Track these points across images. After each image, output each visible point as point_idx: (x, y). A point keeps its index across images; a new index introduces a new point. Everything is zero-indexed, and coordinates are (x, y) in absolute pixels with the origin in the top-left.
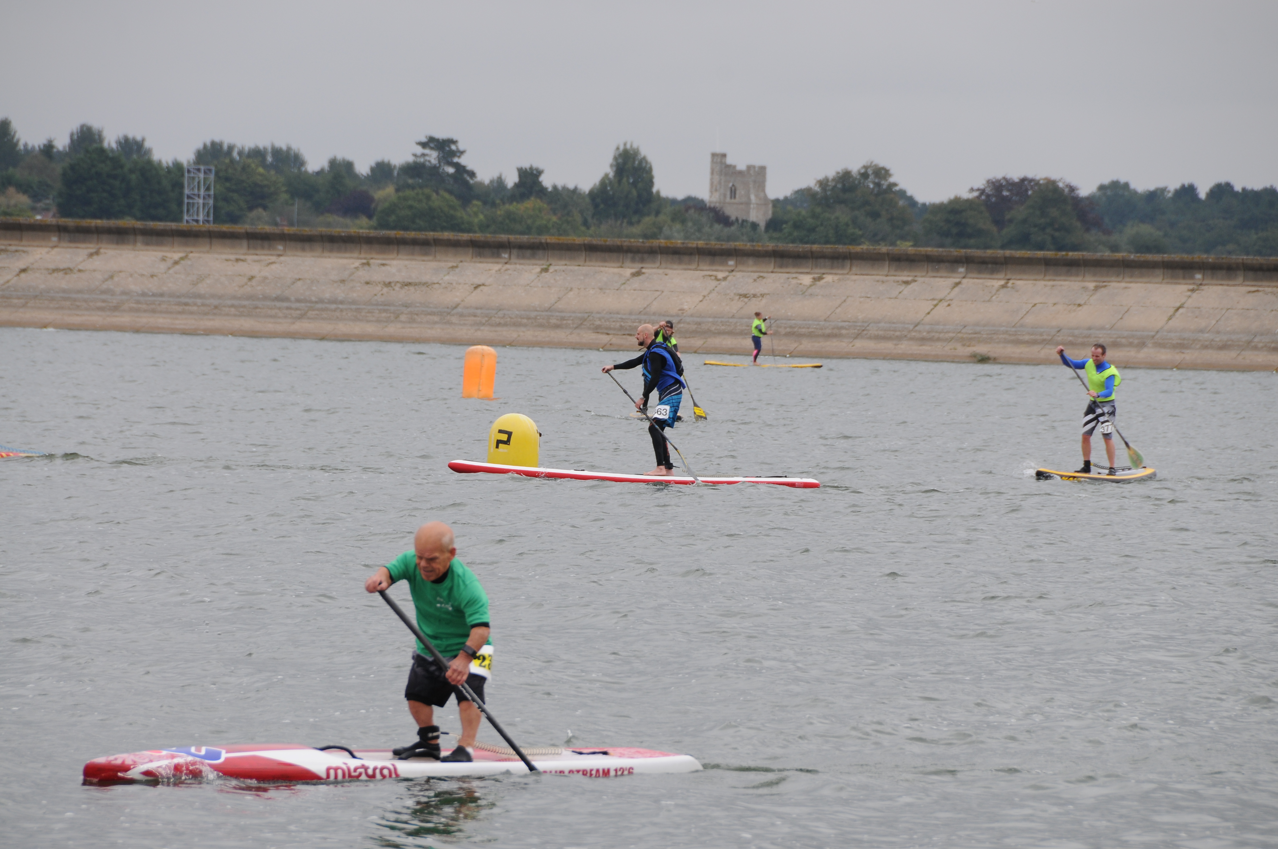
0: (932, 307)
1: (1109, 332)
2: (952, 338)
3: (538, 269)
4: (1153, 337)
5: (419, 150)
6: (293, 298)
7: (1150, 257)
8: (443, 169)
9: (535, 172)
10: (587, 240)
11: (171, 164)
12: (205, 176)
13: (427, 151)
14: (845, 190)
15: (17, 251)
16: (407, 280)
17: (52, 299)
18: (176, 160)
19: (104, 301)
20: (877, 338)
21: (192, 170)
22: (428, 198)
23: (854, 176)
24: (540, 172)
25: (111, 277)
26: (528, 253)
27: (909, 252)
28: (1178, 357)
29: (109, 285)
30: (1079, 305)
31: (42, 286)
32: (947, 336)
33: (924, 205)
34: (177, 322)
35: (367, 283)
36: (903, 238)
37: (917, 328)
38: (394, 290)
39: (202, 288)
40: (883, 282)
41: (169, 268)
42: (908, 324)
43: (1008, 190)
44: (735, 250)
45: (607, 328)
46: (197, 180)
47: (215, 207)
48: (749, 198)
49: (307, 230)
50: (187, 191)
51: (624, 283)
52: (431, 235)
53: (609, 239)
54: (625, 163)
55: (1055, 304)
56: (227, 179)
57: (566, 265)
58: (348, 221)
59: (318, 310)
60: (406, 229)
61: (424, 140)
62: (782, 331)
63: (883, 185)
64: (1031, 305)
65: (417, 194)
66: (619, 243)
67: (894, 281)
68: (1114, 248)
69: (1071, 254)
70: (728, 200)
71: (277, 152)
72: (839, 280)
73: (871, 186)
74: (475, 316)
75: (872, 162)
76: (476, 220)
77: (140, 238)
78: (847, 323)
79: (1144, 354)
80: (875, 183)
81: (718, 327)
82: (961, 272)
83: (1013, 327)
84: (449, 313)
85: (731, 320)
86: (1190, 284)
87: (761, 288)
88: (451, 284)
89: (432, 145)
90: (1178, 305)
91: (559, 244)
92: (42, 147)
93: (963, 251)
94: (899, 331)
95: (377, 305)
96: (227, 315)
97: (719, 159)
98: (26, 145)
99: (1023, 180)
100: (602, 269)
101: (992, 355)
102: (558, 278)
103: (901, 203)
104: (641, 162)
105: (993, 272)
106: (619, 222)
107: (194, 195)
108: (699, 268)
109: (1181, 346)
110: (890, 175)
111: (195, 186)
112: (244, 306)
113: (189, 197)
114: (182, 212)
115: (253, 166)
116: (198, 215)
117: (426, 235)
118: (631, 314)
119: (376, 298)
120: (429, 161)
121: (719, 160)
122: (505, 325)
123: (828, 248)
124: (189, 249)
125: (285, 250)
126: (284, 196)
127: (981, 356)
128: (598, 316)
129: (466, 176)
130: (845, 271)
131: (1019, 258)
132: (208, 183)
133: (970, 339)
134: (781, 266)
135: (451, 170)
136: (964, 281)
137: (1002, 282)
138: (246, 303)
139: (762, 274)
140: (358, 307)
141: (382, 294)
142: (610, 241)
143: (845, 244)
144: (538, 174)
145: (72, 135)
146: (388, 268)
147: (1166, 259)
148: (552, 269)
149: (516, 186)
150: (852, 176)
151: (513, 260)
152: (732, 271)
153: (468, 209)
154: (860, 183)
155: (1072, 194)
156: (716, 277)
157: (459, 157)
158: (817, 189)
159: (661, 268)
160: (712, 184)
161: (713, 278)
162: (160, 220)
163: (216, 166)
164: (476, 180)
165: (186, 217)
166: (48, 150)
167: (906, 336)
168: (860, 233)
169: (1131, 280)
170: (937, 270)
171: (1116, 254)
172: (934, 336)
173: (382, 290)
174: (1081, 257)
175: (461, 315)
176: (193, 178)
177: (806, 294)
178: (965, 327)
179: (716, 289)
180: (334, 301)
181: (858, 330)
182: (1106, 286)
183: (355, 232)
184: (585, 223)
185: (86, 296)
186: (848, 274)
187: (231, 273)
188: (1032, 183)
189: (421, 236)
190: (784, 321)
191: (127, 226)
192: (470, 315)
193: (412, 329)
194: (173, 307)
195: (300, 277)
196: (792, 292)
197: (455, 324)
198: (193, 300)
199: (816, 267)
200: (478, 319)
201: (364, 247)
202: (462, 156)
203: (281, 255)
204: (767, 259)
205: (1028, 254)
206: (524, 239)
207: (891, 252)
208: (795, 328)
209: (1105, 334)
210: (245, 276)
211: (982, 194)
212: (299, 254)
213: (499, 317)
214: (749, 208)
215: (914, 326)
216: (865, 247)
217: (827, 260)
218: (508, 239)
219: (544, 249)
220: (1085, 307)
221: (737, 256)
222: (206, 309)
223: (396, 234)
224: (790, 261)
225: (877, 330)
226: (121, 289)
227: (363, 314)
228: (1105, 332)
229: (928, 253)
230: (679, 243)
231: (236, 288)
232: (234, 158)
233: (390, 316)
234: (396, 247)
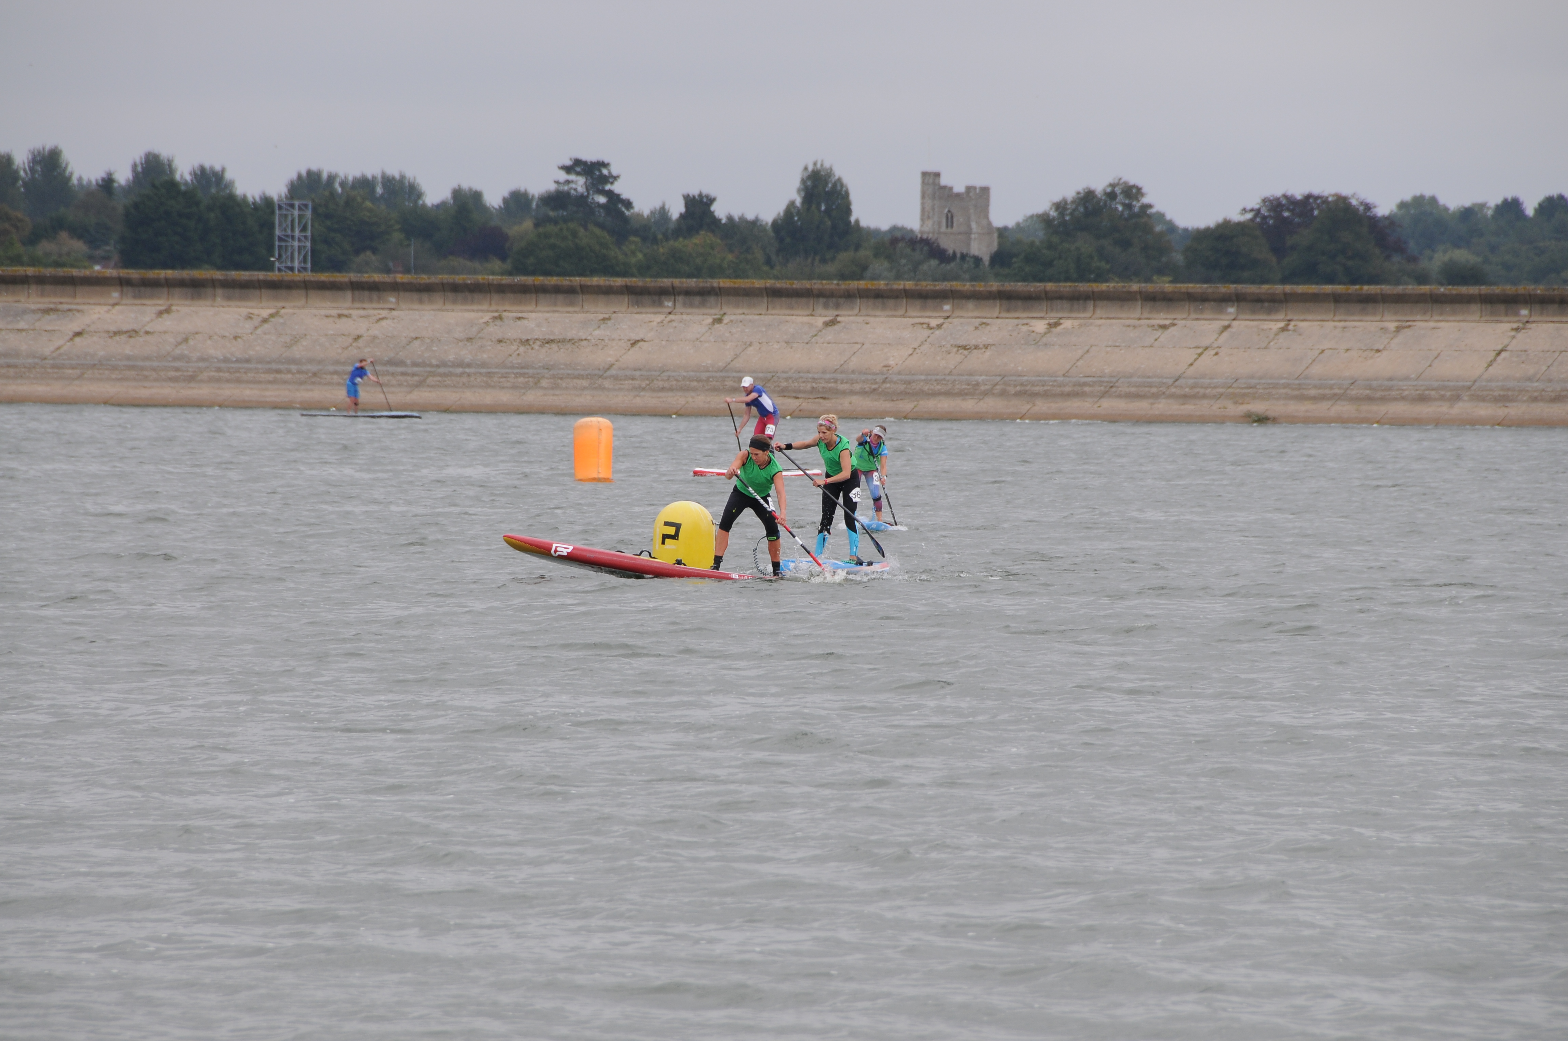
0: (1196, 356)
1: (1415, 383)
2: (1222, 394)
3: (709, 320)
4: (1469, 388)
5: (563, 176)
6: (409, 362)
7: (1464, 290)
8: (593, 199)
9: (705, 200)
10: (769, 283)
11: (258, 199)
12: (301, 213)
13: (572, 177)
14: (1087, 214)
15: (70, 310)
16: (547, 337)
17: (114, 368)
18: (264, 194)
19: (177, 369)
20: (1129, 396)
21: (284, 206)
22: (575, 234)
23: (1099, 196)
24: (711, 200)
25: (186, 340)
26: (697, 299)
27: (1166, 290)
28: (1500, 412)
29: (183, 349)
30: (1378, 351)
31: (102, 353)
32: (1215, 391)
33: (1186, 230)
34: (268, 393)
35: (500, 341)
36: (1161, 272)
37: (1177, 383)
38: (532, 349)
39: (297, 352)
40: (1135, 327)
41: (256, 328)
42: (1167, 378)
43: (1288, 210)
44: (952, 291)
45: (795, 391)
46: (290, 218)
47: (313, 251)
48: (969, 227)
49: (425, 279)
50: (278, 232)
51: (816, 335)
52: (577, 280)
53: (795, 282)
54: (815, 186)
55: (1347, 350)
56: (328, 216)
57: (744, 314)
58: (476, 265)
59: (441, 375)
60: (547, 274)
61: (568, 163)
62: (1012, 390)
63: (1135, 206)
64: (1318, 352)
65: (561, 230)
66: (808, 286)
67: (1148, 326)
68: (1422, 279)
69: (1366, 287)
70: (943, 229)
71: (388, 181)
72: (1080, 326)
73: (1120, 208)
74: (633, 379)
75: (1120, 179)
76: (633, 260)
77: (219, 291)
78: (1091, 379)
79: (1461, 409)
80: (1124, 205)
81: (932, 387)
82: (1230, 313)
83: (1297, 379)
84: (600, 376)
85: (948, 378)
86: (1515, 322)
87: (983, 337)
88: (602, 340)
89: (578, 169)
90: (1499, 347)
91: (734, 288)
92: (100, 182)
93: (1232, 288)
94: (1156, 387)
95: (512, 367)
96: (329, 384)
97: (930, 179)
98: (80, 180)
99: (1308, 197)
100: (788, 318)
101: (1271, 414)
102: (734, 330)
103: (1158, 228)
104: (835, 185)
105: (1270, 311)
106: (810, 260)
107: (287, 236)
108: (907, 314)
109: (1504, 398)
110: (1143, 195)
111: (287, 226)
113: (280, 239)
114: (272, 258)
115: (359, 199)
116: (293, 261)
117: (571, 281)
118: (824, 372)
119: (510, 359)
120: (575, 190)
121: (931, 181)
122: (671, 389)
123: (1066, 287)
124: (280, 304)
125: (398, 302)
126: (397, 236)
127: (1257, 415)
128: (785, 375)
129: (620, 206)
130: (1088, 315)
131: (1302, 294)
132: (304, 221)
133: (1244, 395)
134: (1008, 310)
135: (602, 200)
136: (1235, 323)
137: (1282, 324)
139: (985, 320)
140: (489, 370)
141: (518, 354)
142: (797, 285)
143: (1089, 281)
144: (708, 202)
145: (135, 166)
146: (525, 322)
147: (1483, 292)
148: (726, 319)
149: (682, 217)
150: (1096, 196)
151: (679, 309)
152: (948, 317)
153: (624, 248)
154: (1105, 204)
155: (1368, 214)
156: (929, 324)
157: (612, 183)
158: (1053, 213)
159: (861, 316)
160: (923, 210)
161: (925, 326)
162: (246, 268)
163: (313, 201)
164: (632, 211)
165: (277, 265)
166: (108, 183)
167: (1164, 393)
168: (1108, 267)
169: (1441, 318)
170: (1202, 311)
171: (1423, 287)
172: (1198, 393)
173: (518, 349)
174: (1379, 291)
175: (616, 378)
176: (286, 216)
177: (1040, 343)
178: (1237, 380)
179: (928, 339)
180: (461, 364)
181: (1106, 387)
182: (1410, 326)
183: (483, 279)
184: (769, 262)
185: (155, 364)
186: (1090, 318)
187: (332, 332)
188: (1319, 201)
189: (565, 281)
190: (1014, 378)
191: (204, 277)
192: (627, 378)
193: (555, 398)
194: (263, 375)
195: (418, 336)
196: (1022, 342)
197: (608, 389)
198: (286, 366)
199: (1052, 310)
200: (637, 382)
201: (496, 297)
202: (616, 183)
203: (394, 309)
204: (991, 302)
205: (1313, 289)
206: (692, 283)
207: (1144, 290)
208: (1027, 385)
209: (1410, 386)
210: (349, 335)
211: (1256, 216)
212: (416, 306)
213: (662, 380)
214: (970, 239)
215: (1174, 380)
216: (1112, 285)
217: (1065, 302)
218: (672, 284)
219: (716, 294)
220: (1385, 353)
221: (953, 298)
222: (302, 377)
223: (534, 281)
224: (1020, 303)
225: (1128, 387)
226: (198, 354)
227: (495, 379)
228: (1410, 383)
229: (1190, 291)
230: (882, 284)
231: (340, 351)
232: (335, 190)
233: (528, 381)
234: (534, 296)
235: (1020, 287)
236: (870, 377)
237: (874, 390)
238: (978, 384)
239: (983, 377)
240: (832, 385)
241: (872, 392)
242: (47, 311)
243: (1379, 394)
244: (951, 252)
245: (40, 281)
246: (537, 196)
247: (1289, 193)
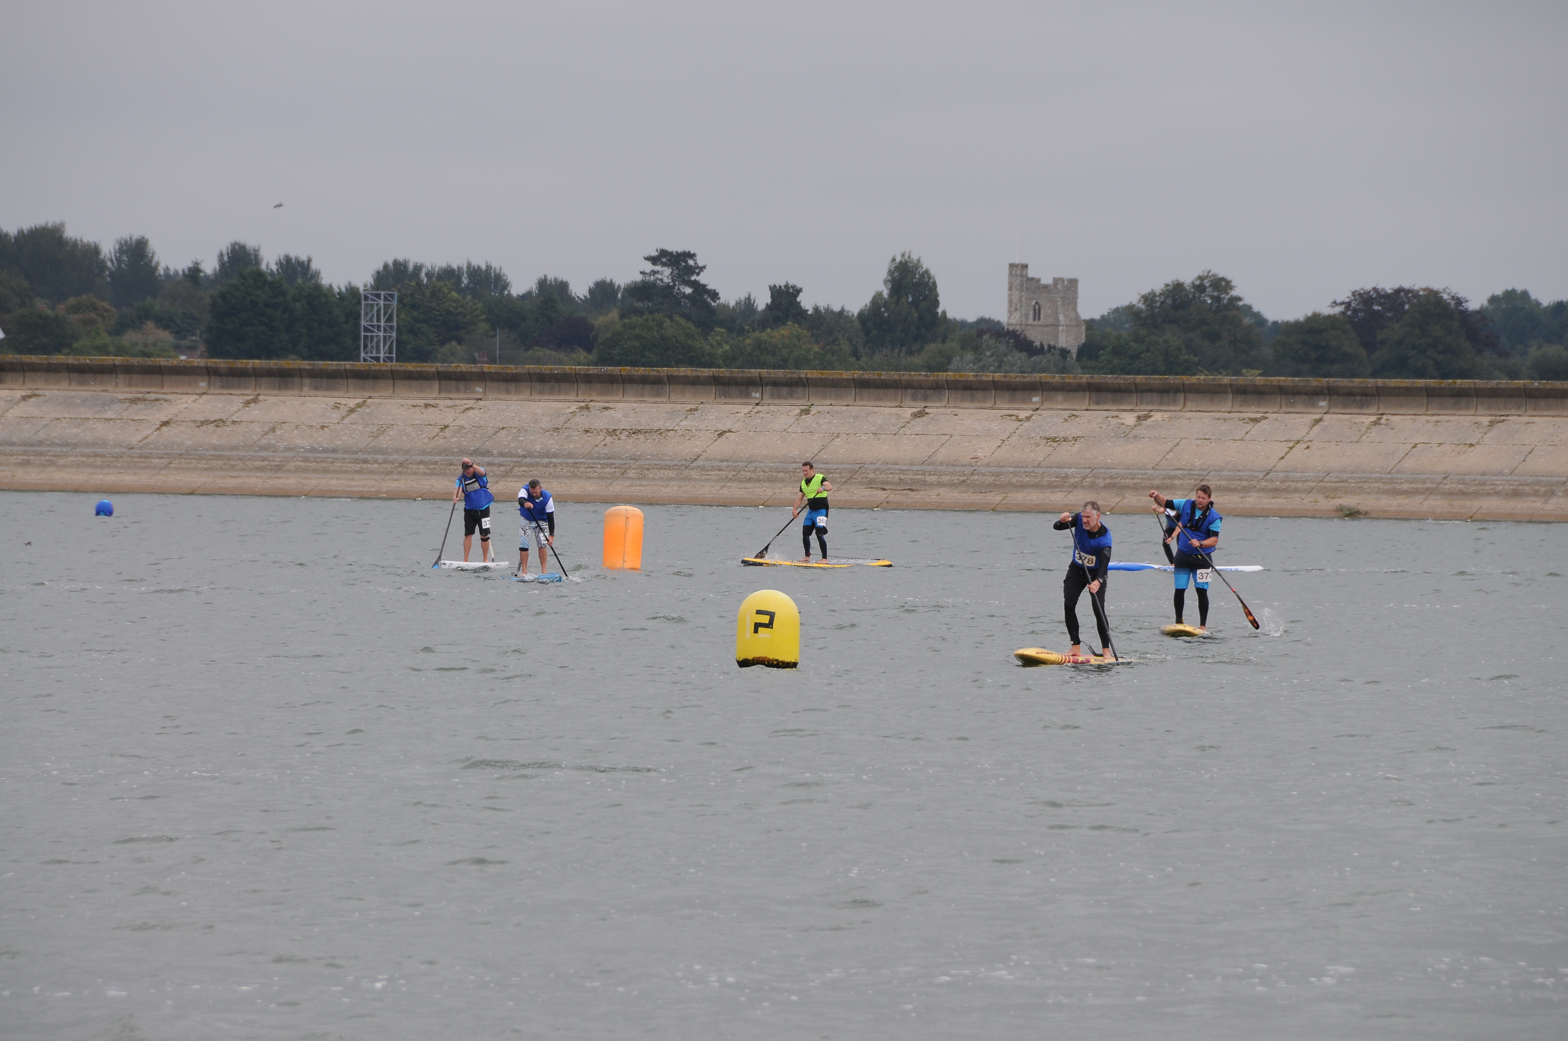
0: (1287, 450)
1: (1509, 478)
2: (1313, 488)
3: (797, 411)
4: (1564, 483)
5: (649, 267)
6: (495, 452)
7: (1558, 384)
8: (679, 289)
9: (791, 291)
10: (857, 374)
11: (343, 289)
12: (386, 303)
13: (658, 268)
14: (1176, 306)
15: (157, 400)
16: (634, 427)
17: (201, 458)
18: (350, 283)
19: (264, 459)
21: (369, 295)
22: (660, 325)
23: (1187, 288)
24: (799, 291)
25: (273, 430)
26: (785, 390)
27: (1257, 383)
29: (271, 439)
30: (1471, 445)
31: (189, 443)
32: (1306, 485)
33: (1275, 323)
34: (354, 483)
35: (588, 431)
36: (1250, 365)
37: (1268, 477)
38: (619, 439)
39: (384, 441)
40: (1225, 419)
41: (343, 418)
42: (1257, 471)
43: (1380, 305)
44: (1041, 383)
45: (882, 483)
46: (375, 309)
47: (399, 342)
48: (1057, 319)
49: (512, 369)
50: (363, 323)
51: (904, 427)
52: (665, 371)
53: (884, 372)
54: (902, 278)
55: (1441, 444)
56: (414, 307)
57: (831, 405)
58: (562, 355)
60: (633, 364)
61: (655, 254)
62: (1101, 483)
63: (1224, 299)
64: (1411, 446)
65: (647, 320)
66: (896, 377)
67: (1239, 419)
68: (1514, 374)
69: (1458, 381)
70: (1031, 321)
71: (475, 273)
72: (1171, 418)
73: (1209, 301)
74: (720, 470)
75: (1209, 272)
76: (720, 351)
77: (307, 381)
78: (1181, 472)
79: (1553, 505)
80: (1212, 297)
81: (1021, 479)
82: (1322, 407)
83: (1388, 473)
84: (687, 467)
85: (1036, 470)
87: (1073, 429)
88: (689, 430)
89: (664, 260)
91: (821, 379)
92: (187, 272)
93: (1324, 381)
94: (1247, 480)
95: (599, 458)
96: (415, 474)
97: (1018, 270)
98: (167, 269)
99: (1398, 291)
100: (876, 409)
101: (1362, 508)
102: (821, 421)
103: (1247, 321)
104: (922, 276)
105: (1361, 405)
106: (897, 351)
107: (373, 326)
108: (996, 406)
110: (1231, 288)
111: (373, 315)
112: (436, 463)
113: (366, 329)
114: (358, 348)
115: (446, 291)
116: (378, 351)
117: (658, 371)
118: (912, 464)
119: (597, 449)
120: (661, 280)
121: (1019, 272)
122: (758, 480)
123: (1156, 379)
124: (367, 394)
125: (485, 392)
126: (483, 326)
127: (1349, 509)
128: (873, 467)
129: (706, 297)
130: (1178, 408)
131: (1394, 388)
132: (390, 312)
133: (1335, 489)
134: (1098, 403)
135: (688, 290)
136: (1327, 417)
137: (1374, 418)
138: (438, 458)
139: (1074, 413)
140: (576, 461)
141: (605, 445)
142: (885, 375)
143: (1177, 374)
144: (795, 293)
145: (221, 255)
146: (612, 412)
148: (814, 410)
149: (769, 308)
150: (1184, 289)
151: (767, 400)
152: (1037, 409)
153: (710, 338)
154: (1194, 297)
155: (1461, 308)
156: (1017, 416)
157: (698, 274)
158: (1141, 305)
159: (949, 407)
160: (1010, 302)
161: (1013, 418)
162: (332, 359)
163: (399, 291)
164: (718, 301)
165: (363, 355)
166: (194, 273)
167: (1255, 486)
168: (1197, 359)
169: (1536, 413)
170: (1293, 405)
171: (1515, 382)
172: (1289, 486)
173: (604, 439)
174: (1472, 385)
175: (703, 469)
176: (372, 306)
177: (1129, 436)
178: (1329, 473)
179: (1017, 431)
180: (547, 455)
182: (1504, 420)
183: (570, 369)
185: (242, 454)
186: (1181, 411)
187: (418, 422)
188: (1410, 295)
189: (652, 372)
190: (1103, 471)
191: (292, 367)
192: (713, 468)
193: (642, 488)
194: (349, 465)
195: (504, 426)
196: (1112, 434)
197: (695, 480)
198: (373, 456)
199: (1142, 403)
200: (724, 473)
201: (583, 386)
202: (702, 273)
203: (480, 399)
204: (1080, 393)
205: (1406, 382)
206: (779, 373)
207: (1234, 383)
208: (1115, 478)
209: (1504, 480)
210: (436, 425)
211: (1346, 308)
212: (503, 397)
213: (749, 471)
214: (1058, 332)
215: (1265, 473)
216: (1202, 377)
217: (1154, 394)
218: (760, 374)
219: (804, 386)
220: (1478, 447)
221: (1043, 390)
222: (388, 467)
223: (621, 370)
224: (1109, 395)
225: (1219, 480)
226: (285, 444)
227: (582, 469)
228: (1503, 478)
229: (1281, 384)
230: (970, 376)
231: (426, 441)
232: (423, 281)
233: (616, 472)
234: (621, 386)
235: (1110, 379)
236: (958, 469)
237: (963, 481)
238: (1067, 477)
239: (1073, 470)
240: (920, 476)
241: (960, 484)
242: (134, 401)
243: (1472, 489)
244: (1037, 344)
245: (128, 370)
246: (622, 286)
247: (1380, 287)
